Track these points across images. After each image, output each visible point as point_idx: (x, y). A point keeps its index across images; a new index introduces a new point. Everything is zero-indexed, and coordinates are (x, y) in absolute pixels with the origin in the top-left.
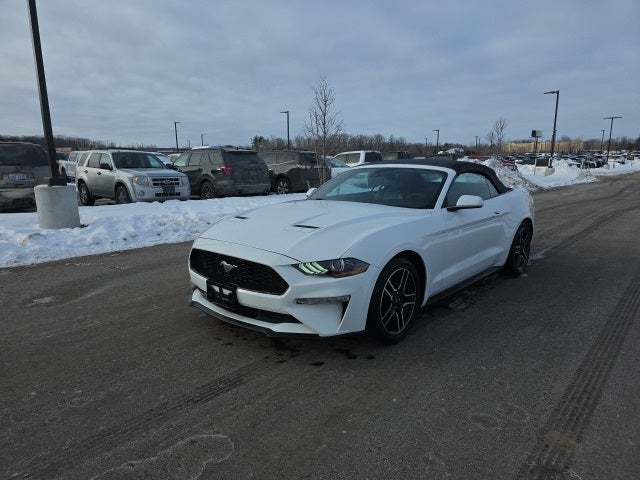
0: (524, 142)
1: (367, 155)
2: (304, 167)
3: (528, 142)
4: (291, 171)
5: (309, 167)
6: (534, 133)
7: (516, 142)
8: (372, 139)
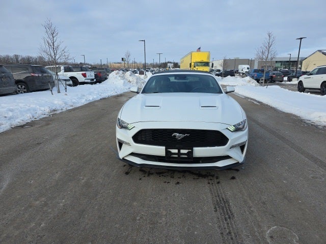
0: (118, 63)
1: (65, 67)
2: (37, 75)
3: (120, 63)
4: (26, 77)
5: (40, 75)
6: (123, 59)
7: (115, 63)
8: (36, 59)
